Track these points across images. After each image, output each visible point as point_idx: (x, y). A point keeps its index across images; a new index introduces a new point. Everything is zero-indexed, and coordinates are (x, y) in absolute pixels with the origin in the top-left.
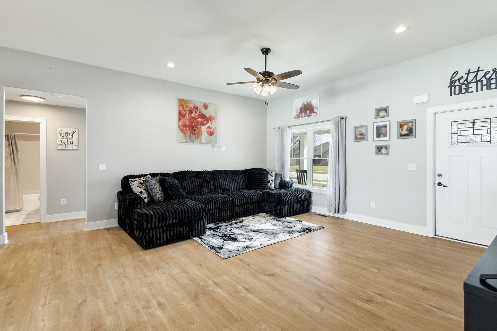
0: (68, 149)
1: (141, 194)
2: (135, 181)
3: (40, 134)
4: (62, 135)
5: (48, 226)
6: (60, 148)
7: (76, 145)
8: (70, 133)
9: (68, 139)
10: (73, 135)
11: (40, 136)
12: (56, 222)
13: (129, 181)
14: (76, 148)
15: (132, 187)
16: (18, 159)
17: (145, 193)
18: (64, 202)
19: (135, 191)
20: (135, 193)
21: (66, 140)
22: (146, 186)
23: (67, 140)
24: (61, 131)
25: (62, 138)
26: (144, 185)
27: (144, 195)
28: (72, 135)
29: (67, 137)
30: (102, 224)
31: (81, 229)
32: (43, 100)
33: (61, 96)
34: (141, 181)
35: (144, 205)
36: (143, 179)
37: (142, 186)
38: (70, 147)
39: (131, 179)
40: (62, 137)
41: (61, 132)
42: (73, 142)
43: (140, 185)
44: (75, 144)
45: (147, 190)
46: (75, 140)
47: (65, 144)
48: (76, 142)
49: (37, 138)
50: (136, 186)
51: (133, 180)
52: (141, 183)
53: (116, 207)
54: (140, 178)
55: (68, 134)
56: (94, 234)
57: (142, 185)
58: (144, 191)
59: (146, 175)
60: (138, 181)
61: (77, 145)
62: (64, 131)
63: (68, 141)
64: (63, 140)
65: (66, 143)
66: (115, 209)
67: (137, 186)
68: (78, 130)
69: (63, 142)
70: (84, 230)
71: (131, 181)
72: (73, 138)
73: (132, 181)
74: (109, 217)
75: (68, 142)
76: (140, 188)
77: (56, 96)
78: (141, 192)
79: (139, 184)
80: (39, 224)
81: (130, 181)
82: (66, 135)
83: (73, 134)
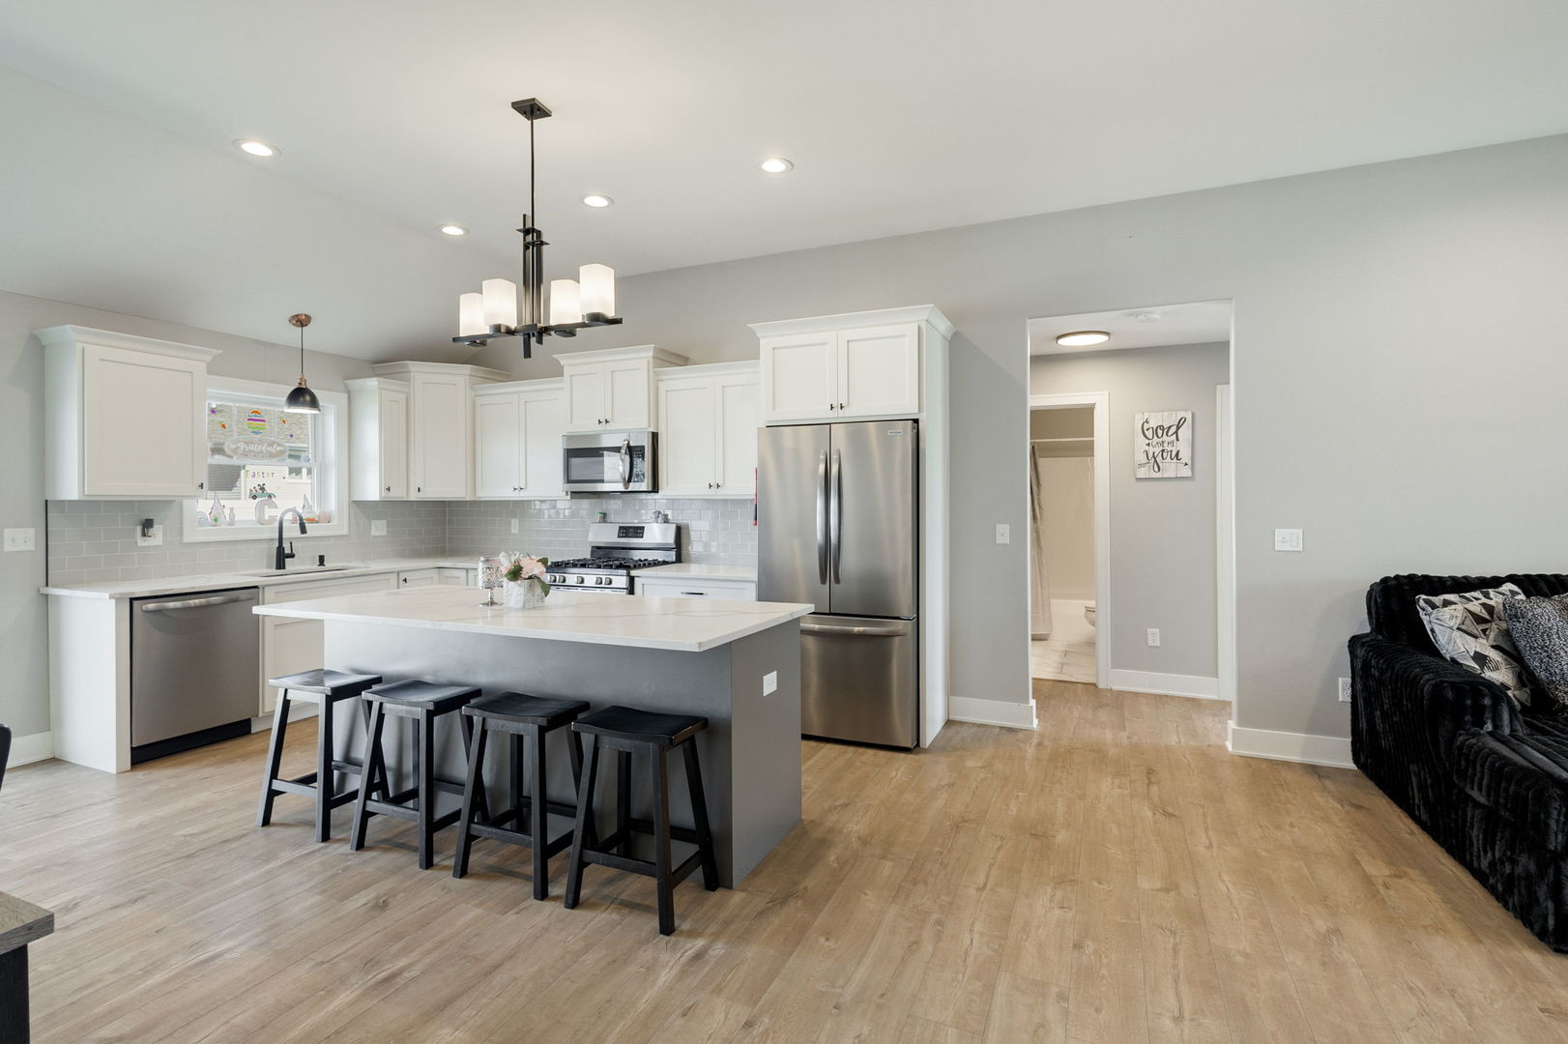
0: (1165, 476)
1: (1482, 669)
2: (1446, 603)
3: (1093, 436)
4: (1149, 434)
5: (1120, 701)
6: (1142, 473)
7: (1186, 464)
8: (1169, 428)
9: (1165, 444)
10: (1179, 431)
11: (1093, 441)
12: (1136, 694)
13: (1415, 603)
14: (1186, 472)
15: (1432, 631)
16: (1040, 506)
17: (1503, 666)
18: (1154, 637)
19: (1450, 648)
20: (1448, 657)
21: (1158, 450)
22: (1507, 634)
23: (1161, 448)
24: (1147, 422)
25: (1148, 445)
26: (1494, 626)
27: (1501, 674)
28: (1176, 432)
29: (1161, 440)
30: (1289, 746)
31: (1213, 740)
32: (1104, 338)
33: (1157, 313)
34: (1476, 607)
35: (1511, 721)
36: (1484, 600)
37: (1484, 631)
38: (1170, 469)
39: (1423, 597)
40: (1147, 441)
41: (1146, 426)
42: (1177, 455)
43: (1470, 625)
44: (1183, 461)
45: (1513, 653)
46: (1184, 447)
47: (1155, 461)
48: (1185, 456)
49: (1088, 449)
50: (1451, 628)
51: (1438, 600)
52: (1478, 619)
53: (1344, 694)
54: (1467, 595)
55: (1163, 430)
56: (1264, 774)
57: (1484, 626)
58: (1495, 656)
59: (1496, 582)
60: (1459, 607)
61: (1189, 463)
62: (1153, 424)
63: (1163, 451)
64: (1151, 450)
65: (1159, 459)
66: (1340, 699)
67: (1458, 629)
68: (1193, 414)
69: (1150, 456)
70: (1224, 748)
71: (1427, 602)
72: (1178, 440)
73: (1434, 606)
74: (1314, 726)
75: (1165, 454)
76: (1476, 637)
77: (1142, 317)
78: (1480, 658)
79: (1468, 622)
80: (1093, 688)
81: (1422, 603)
82: (1160, 432)
83: (1178, 428)
